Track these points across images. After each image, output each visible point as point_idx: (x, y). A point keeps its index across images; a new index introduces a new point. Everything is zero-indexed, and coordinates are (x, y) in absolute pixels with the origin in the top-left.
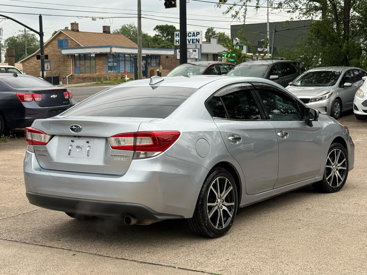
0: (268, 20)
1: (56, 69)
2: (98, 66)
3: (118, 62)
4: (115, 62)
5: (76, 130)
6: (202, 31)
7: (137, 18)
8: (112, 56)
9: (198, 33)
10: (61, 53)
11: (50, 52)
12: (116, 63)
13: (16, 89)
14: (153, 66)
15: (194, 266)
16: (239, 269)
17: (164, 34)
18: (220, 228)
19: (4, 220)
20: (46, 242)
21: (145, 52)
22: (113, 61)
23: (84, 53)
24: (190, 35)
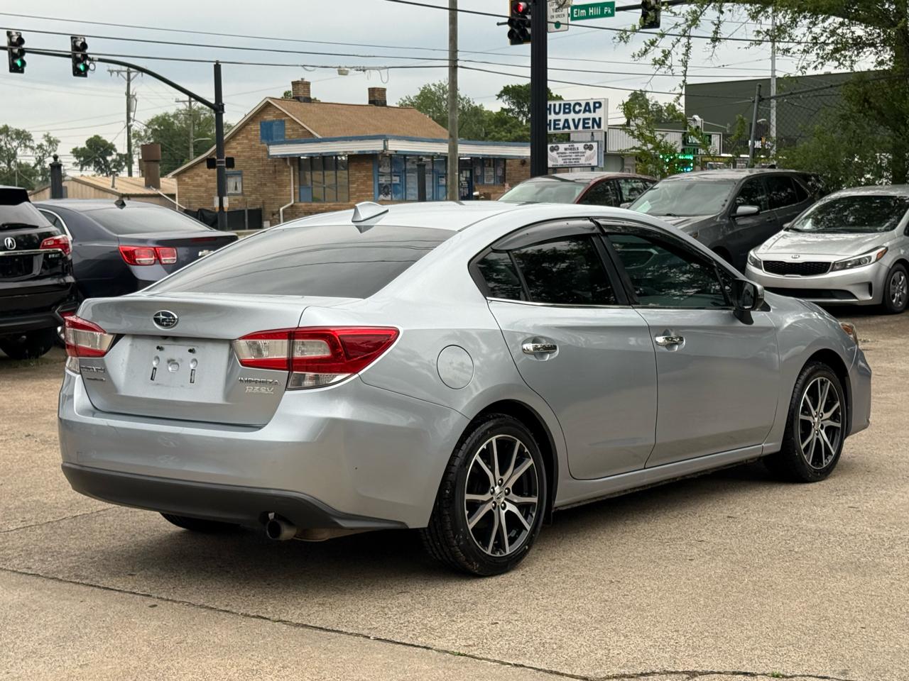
0: (774, 70)
1: (255, 190)
2: (354, 183)
3: (403, 173)
4: (395, 176)
5: (165, 323)
6: (607, 100)
7: (448, 68)
8: (388, 160)
9: (598, 105)
10: (268, 152)
11: (242, 152)
12: (398, 176)
13: (120, 236)
14: (488, 185)
15: (411, 636)
16: (512, 644)
17: (523, 107)
18: (498, 553)
19: (26, 530)
20: (101, 577)
21: (467, 150)
22: (391, 173)
23: (321, 154)
24: (577, 108)
